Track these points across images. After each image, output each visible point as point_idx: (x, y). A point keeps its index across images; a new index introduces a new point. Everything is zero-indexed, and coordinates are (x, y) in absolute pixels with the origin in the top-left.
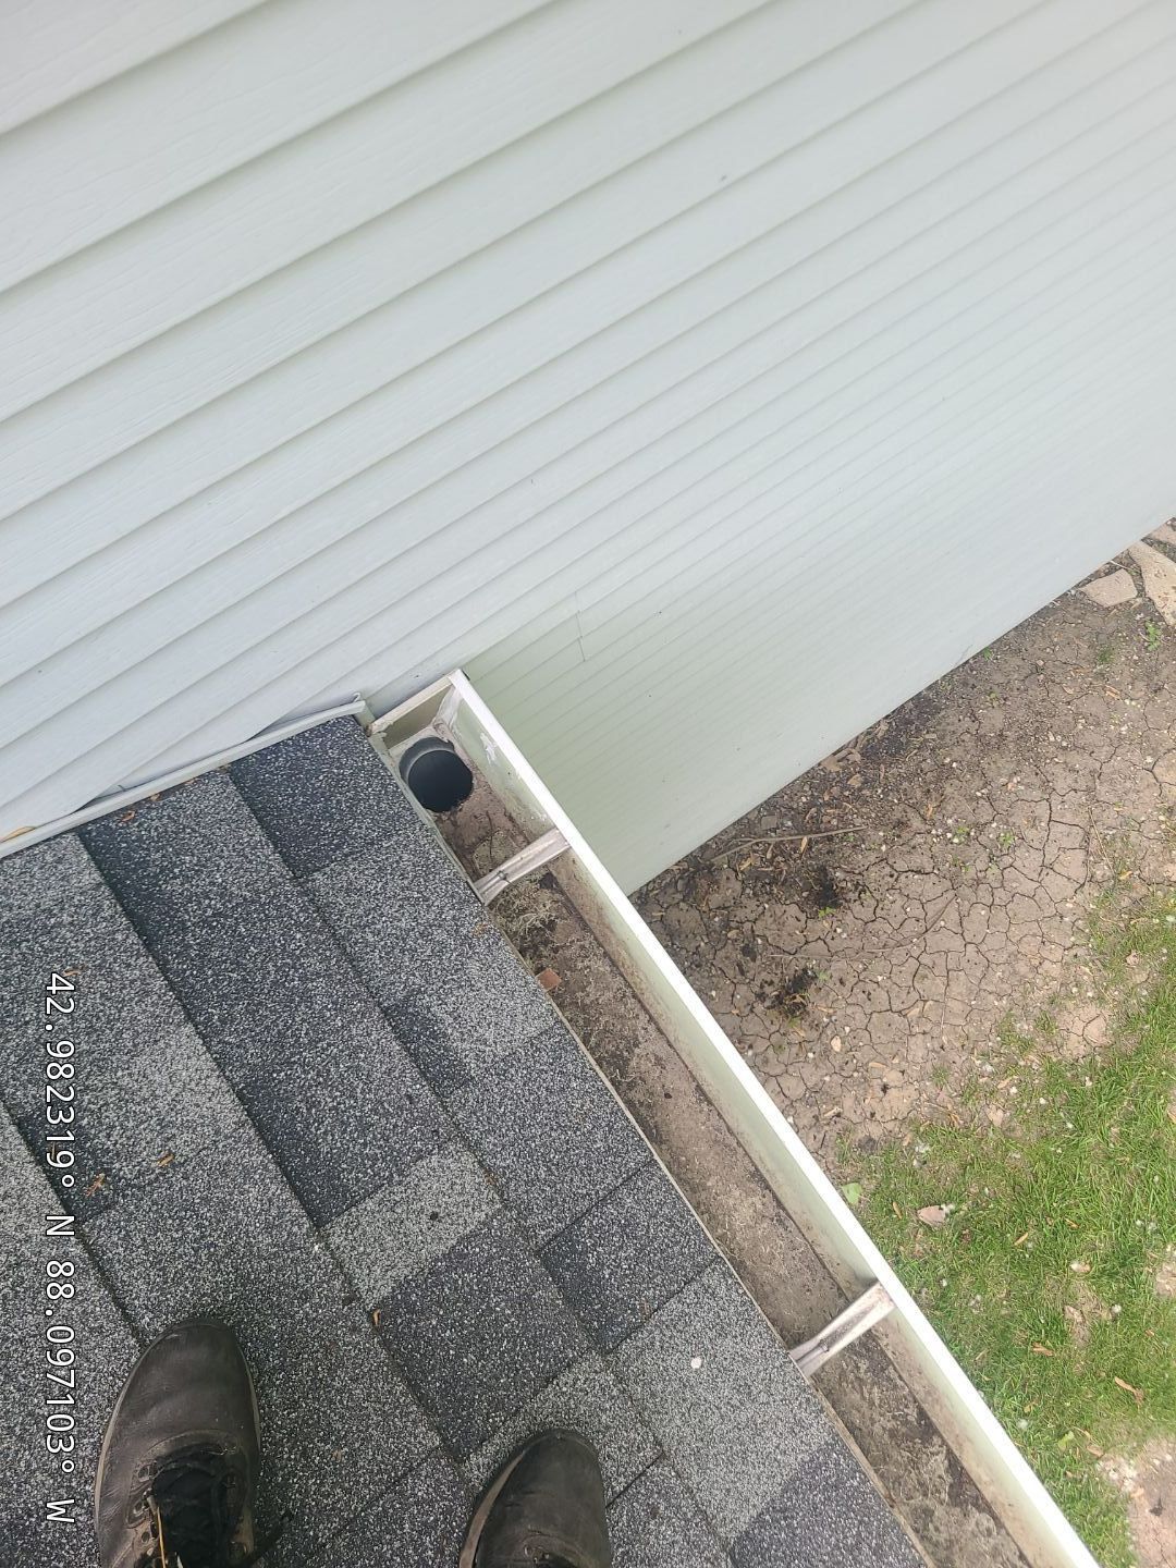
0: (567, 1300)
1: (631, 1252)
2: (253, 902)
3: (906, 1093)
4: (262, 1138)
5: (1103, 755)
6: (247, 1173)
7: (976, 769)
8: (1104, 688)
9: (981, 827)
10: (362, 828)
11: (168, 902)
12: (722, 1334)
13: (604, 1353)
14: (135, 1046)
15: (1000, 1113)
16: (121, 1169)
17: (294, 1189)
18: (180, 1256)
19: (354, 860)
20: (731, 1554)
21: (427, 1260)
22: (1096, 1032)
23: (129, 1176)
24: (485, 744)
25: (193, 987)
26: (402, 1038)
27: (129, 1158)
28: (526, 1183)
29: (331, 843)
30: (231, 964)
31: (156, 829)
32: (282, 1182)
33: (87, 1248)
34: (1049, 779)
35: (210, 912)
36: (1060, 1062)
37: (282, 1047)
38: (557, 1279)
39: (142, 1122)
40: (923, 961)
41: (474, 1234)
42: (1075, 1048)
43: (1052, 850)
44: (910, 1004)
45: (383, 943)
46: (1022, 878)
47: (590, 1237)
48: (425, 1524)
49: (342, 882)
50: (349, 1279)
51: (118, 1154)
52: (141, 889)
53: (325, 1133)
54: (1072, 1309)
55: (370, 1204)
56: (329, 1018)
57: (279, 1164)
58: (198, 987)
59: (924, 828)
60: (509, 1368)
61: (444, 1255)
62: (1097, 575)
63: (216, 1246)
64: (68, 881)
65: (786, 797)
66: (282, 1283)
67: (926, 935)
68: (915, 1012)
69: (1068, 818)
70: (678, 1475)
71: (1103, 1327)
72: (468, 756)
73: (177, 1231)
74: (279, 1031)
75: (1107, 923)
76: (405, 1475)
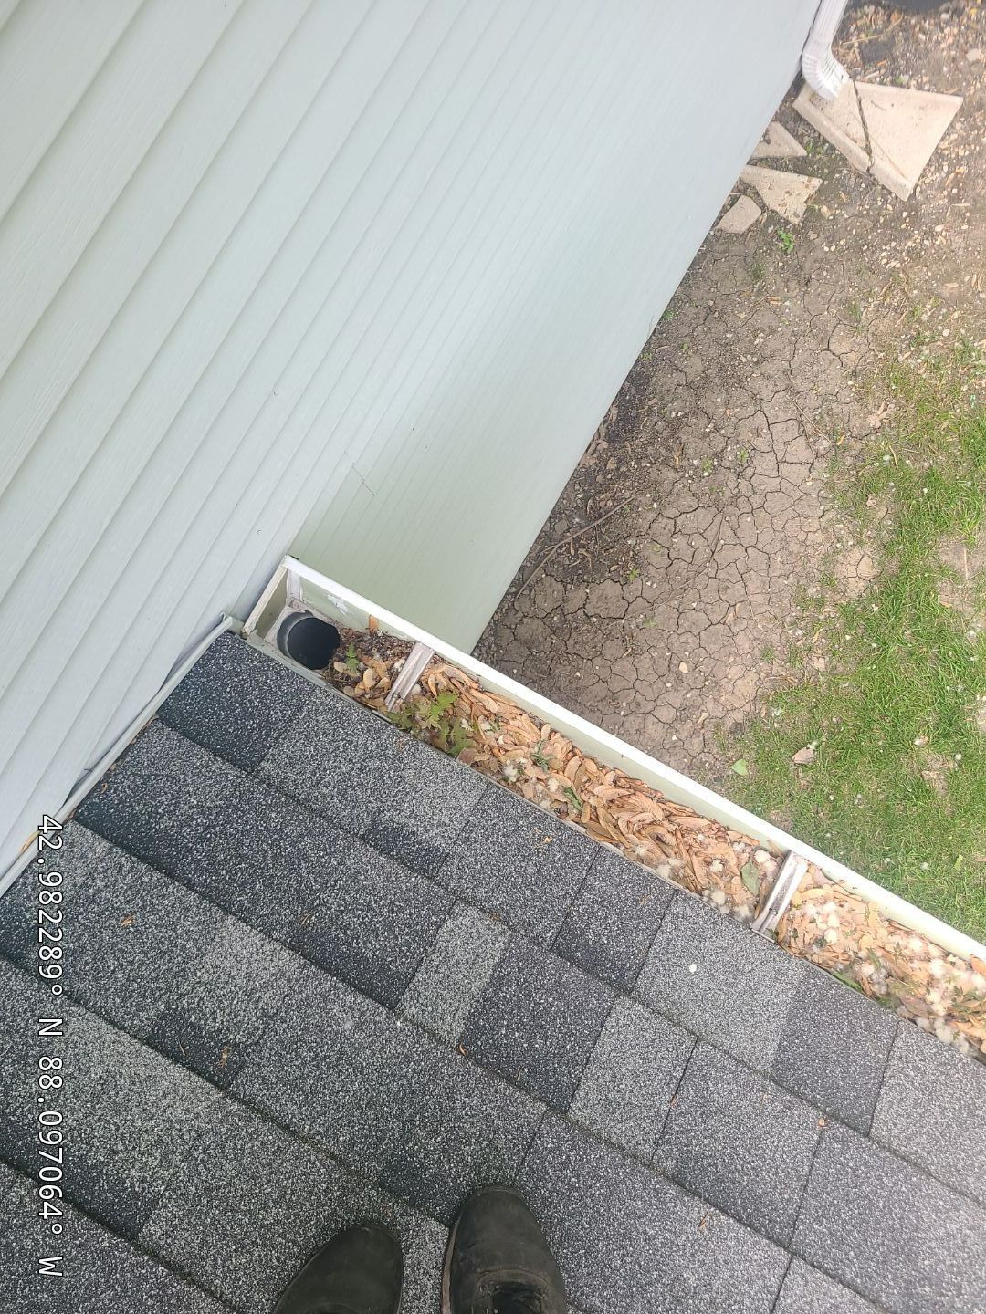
0: (587, 971)
1: (614, 917)
2: (227, 807)
3: (748, 679)
4: (323, 968)
5: (787, 354)
6: (325, 998)
7: (698, 411)
8: (767, 301)
9: (719, 455)
10: (277, 712)
11: (166, 837)
12: (702, 939)
13: (628, 993)
14: (199, 950)
15: (821, 660)
16: (235, 1038)
17: (363, 992)
18: (308, 1075)
19: (283, 739)
20: (771, 1079)
21: (478, 994)
22: (866, 569)
23: (244, 1040)
24: (335, 602)
25: (217, 888)
26: (384, 851)
27: (237, 1028)
28: (521, 907)
29: (261, 736)
30: (236, 859)
31: (129, 788)
32: (352, 991)
33: (241, 1102)
34: (756, 392)
35: (201, 829)
36: (849, 603)
37: (303, 899)
38: (574, 961)
39: (233, 999)
40: (720, 577)
41: (502, 961)
42: (856, 588)
43: (779, 447)
44: (724, 613)
45: (336, 790)
46: (766, 480)
47: (582, 921)
48: (561, 1163)
49: (284, 760)
50: (432, 1033)
51: (227, 1029)
52: (142, 837)
53: (365, 943)
54: (927, 772)
55: (420, 976)
56: (325, 863)
57: (343, 981)
58: (221, 886)
59: (677, 476)
60: (569, 1036)
61: (488, 984)
62: (724, 210)
63: (329, 1056)
64: (86, 857)
65: (565, 502)
66: (388, 1058)
67: (715, 557)
68: (730, 617)
69: (782, 416)
70: (715, 1047)
71: (954, 775)
72: (326, 616)
73: (296, 1060)
74: (295, 889)
75: (841, 484)
76: (533, 1139)
